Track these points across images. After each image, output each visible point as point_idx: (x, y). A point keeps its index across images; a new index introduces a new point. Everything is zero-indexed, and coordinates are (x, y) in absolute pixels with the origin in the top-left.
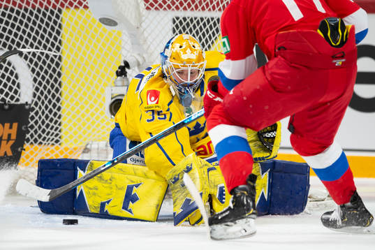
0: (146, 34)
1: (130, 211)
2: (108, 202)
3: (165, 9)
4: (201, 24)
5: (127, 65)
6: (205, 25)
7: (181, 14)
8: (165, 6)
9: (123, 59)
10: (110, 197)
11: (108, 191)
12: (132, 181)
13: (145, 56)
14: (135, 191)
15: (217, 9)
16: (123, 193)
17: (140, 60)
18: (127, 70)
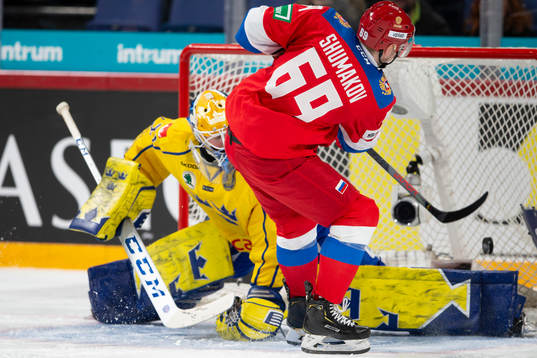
0: (441, 123)
1: (204, 277)
2: (177, 280)
3: (473, 94)
5: (419, 160)
7: (492, 100)
8: (473, 91)
9: (414, 153)
10: (177, 274)
11: (172, 269)
12: (191, 246)
13: (440, 149)
14: (198, 254)
15: (525, 94)
16: (188, 263)
17: (435, 154)
18: (419, 166)
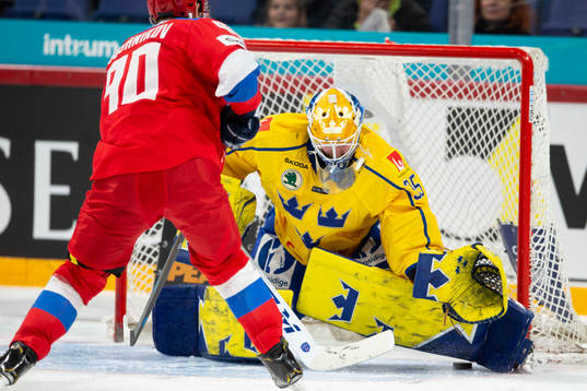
0: (409, 129)
2: (227, 340)
3: (444, 97)
4: (481, 116)
6: (485, 118)
7: (465, 104)
8: (445, 93)
15: (502, 98)
